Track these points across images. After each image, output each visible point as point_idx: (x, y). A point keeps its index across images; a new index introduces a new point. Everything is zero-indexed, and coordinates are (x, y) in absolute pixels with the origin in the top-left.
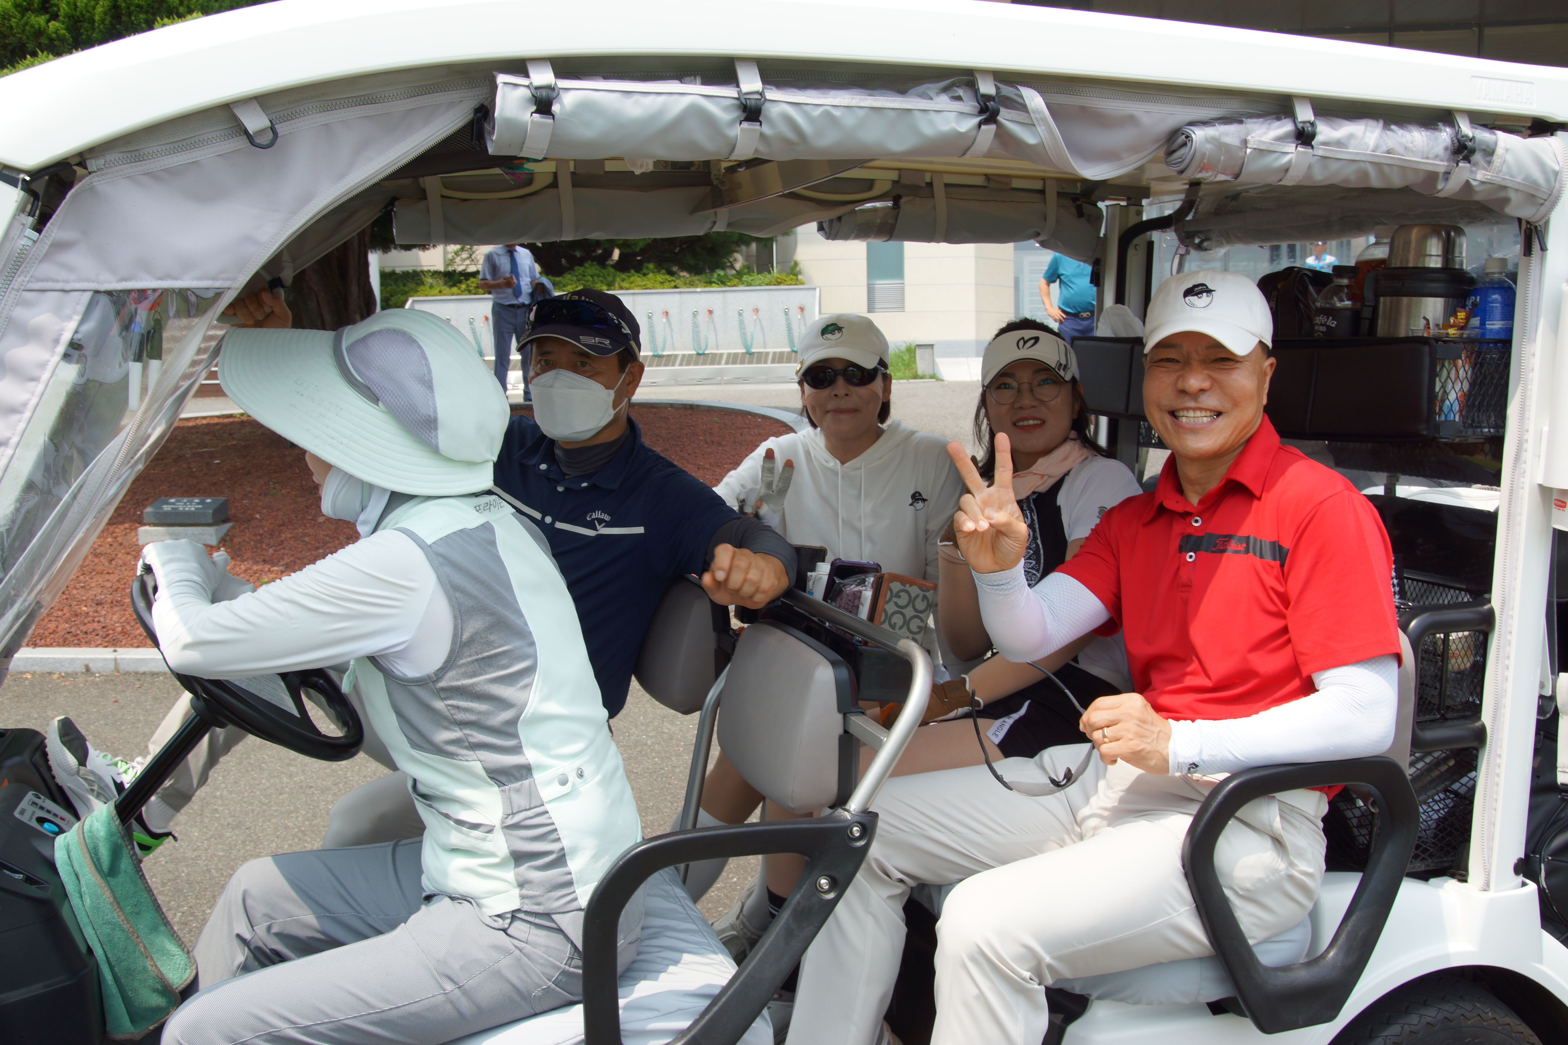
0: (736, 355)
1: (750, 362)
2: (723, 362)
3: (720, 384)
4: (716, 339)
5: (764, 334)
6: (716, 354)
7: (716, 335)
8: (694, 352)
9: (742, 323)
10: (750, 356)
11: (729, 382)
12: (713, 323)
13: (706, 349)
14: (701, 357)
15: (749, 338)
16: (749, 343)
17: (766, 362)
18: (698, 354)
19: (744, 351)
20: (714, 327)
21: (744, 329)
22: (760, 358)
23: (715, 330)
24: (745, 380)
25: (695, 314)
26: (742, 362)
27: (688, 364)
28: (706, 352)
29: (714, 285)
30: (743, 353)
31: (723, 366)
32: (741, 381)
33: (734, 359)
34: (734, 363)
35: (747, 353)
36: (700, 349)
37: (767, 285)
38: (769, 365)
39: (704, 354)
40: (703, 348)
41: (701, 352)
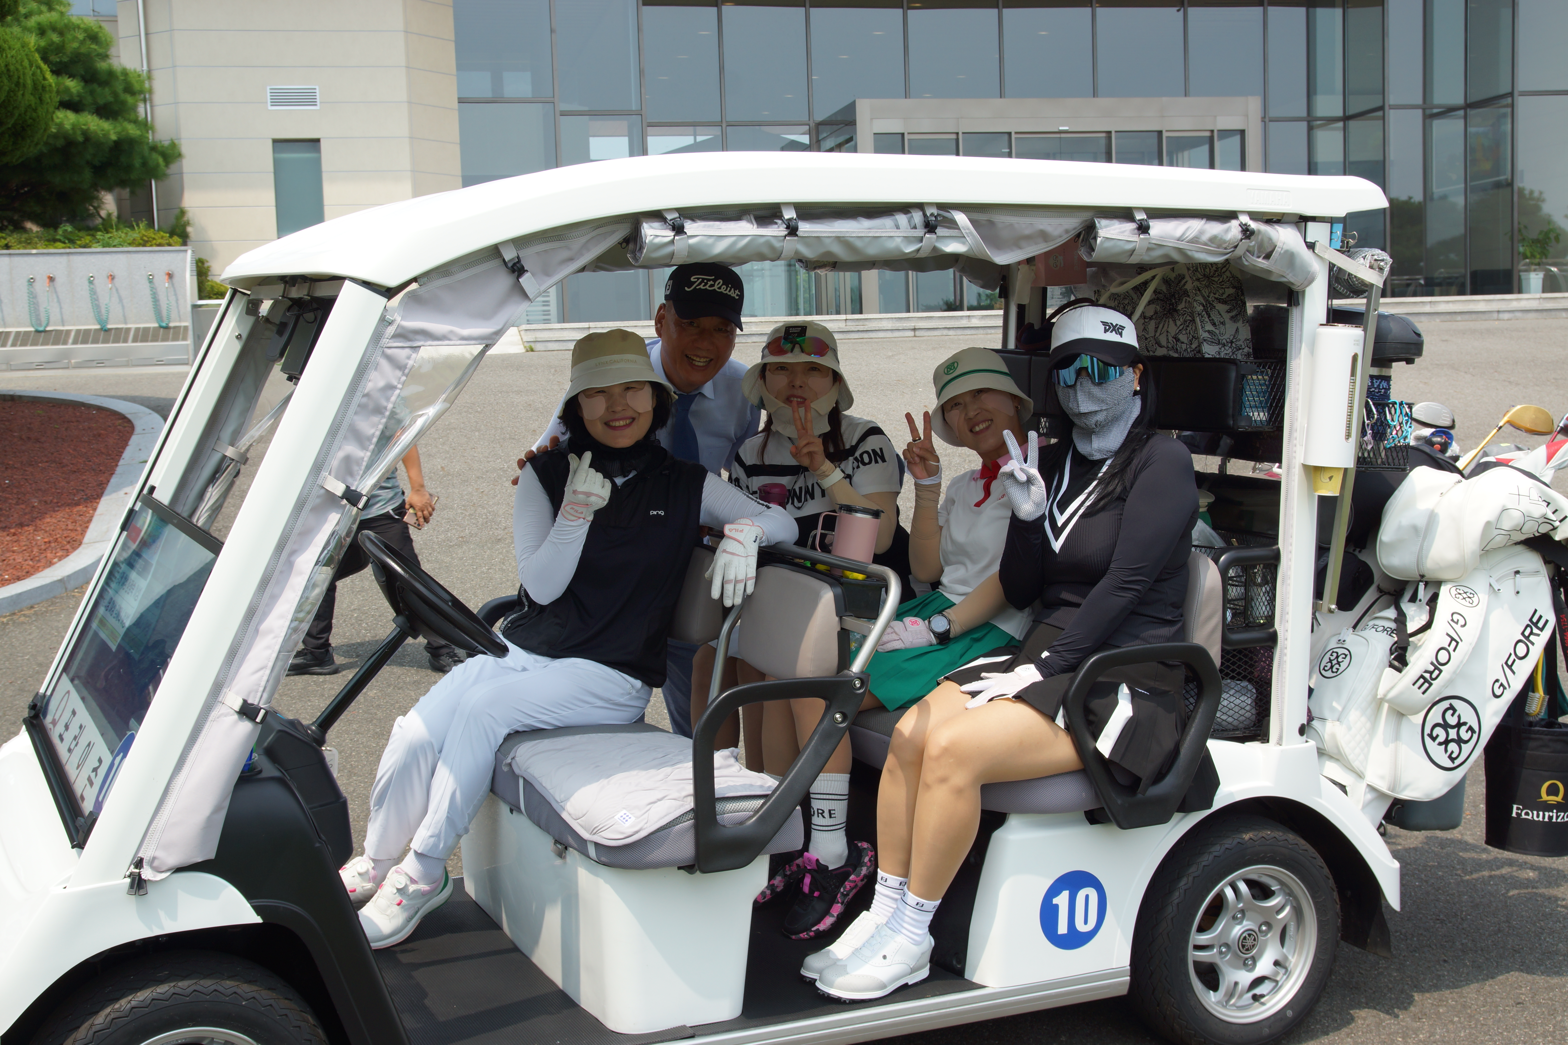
0: (87, 332)
1: (106, 341)
2: (70, 341)
3: (67, 368)
4: (61, 314)
5: (123, 307)
6: (62, 331)
7: (61, 308)
8: (32, 329)
9: (93, 293)
10: (105, 334)
11: (79, 366)
12: (56, 292)
13: (47, 325)
14: (41, 335)
15: (103, 311)
16: (104, 317)
17: (125, 341)
18: (37, 331)
19: (98, 327)
20: (58, 297)
21: (97, 300)
22: (120, 335)
23: (59, 302)
24: (100, 363)
25: (31, 281)
26: (95, 341)
27: (23, 344)
28: (48, 329)
29: (58, 244)
30: (96, 330)
31: (69, 346)
32: (94, 364)
33: (84, 337)
34: (85, 342)
35: (101, 329)
36: (40, 325)
37: (130, 244)
38: (130, 344)
39: (45, 331)
40: (44, 324)
41: (41, 329)
